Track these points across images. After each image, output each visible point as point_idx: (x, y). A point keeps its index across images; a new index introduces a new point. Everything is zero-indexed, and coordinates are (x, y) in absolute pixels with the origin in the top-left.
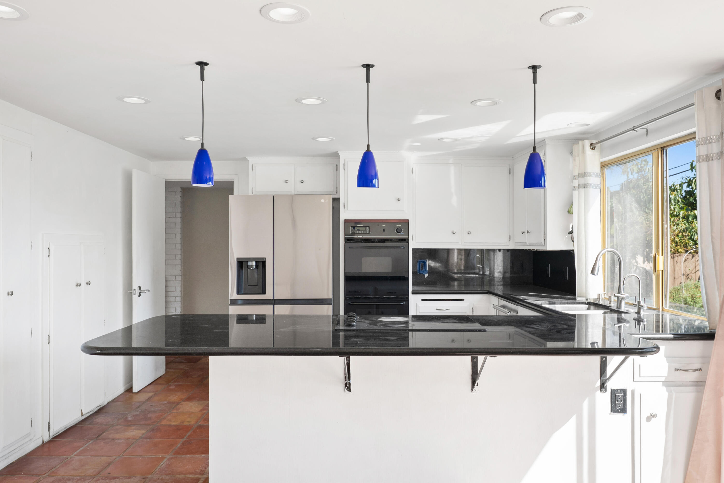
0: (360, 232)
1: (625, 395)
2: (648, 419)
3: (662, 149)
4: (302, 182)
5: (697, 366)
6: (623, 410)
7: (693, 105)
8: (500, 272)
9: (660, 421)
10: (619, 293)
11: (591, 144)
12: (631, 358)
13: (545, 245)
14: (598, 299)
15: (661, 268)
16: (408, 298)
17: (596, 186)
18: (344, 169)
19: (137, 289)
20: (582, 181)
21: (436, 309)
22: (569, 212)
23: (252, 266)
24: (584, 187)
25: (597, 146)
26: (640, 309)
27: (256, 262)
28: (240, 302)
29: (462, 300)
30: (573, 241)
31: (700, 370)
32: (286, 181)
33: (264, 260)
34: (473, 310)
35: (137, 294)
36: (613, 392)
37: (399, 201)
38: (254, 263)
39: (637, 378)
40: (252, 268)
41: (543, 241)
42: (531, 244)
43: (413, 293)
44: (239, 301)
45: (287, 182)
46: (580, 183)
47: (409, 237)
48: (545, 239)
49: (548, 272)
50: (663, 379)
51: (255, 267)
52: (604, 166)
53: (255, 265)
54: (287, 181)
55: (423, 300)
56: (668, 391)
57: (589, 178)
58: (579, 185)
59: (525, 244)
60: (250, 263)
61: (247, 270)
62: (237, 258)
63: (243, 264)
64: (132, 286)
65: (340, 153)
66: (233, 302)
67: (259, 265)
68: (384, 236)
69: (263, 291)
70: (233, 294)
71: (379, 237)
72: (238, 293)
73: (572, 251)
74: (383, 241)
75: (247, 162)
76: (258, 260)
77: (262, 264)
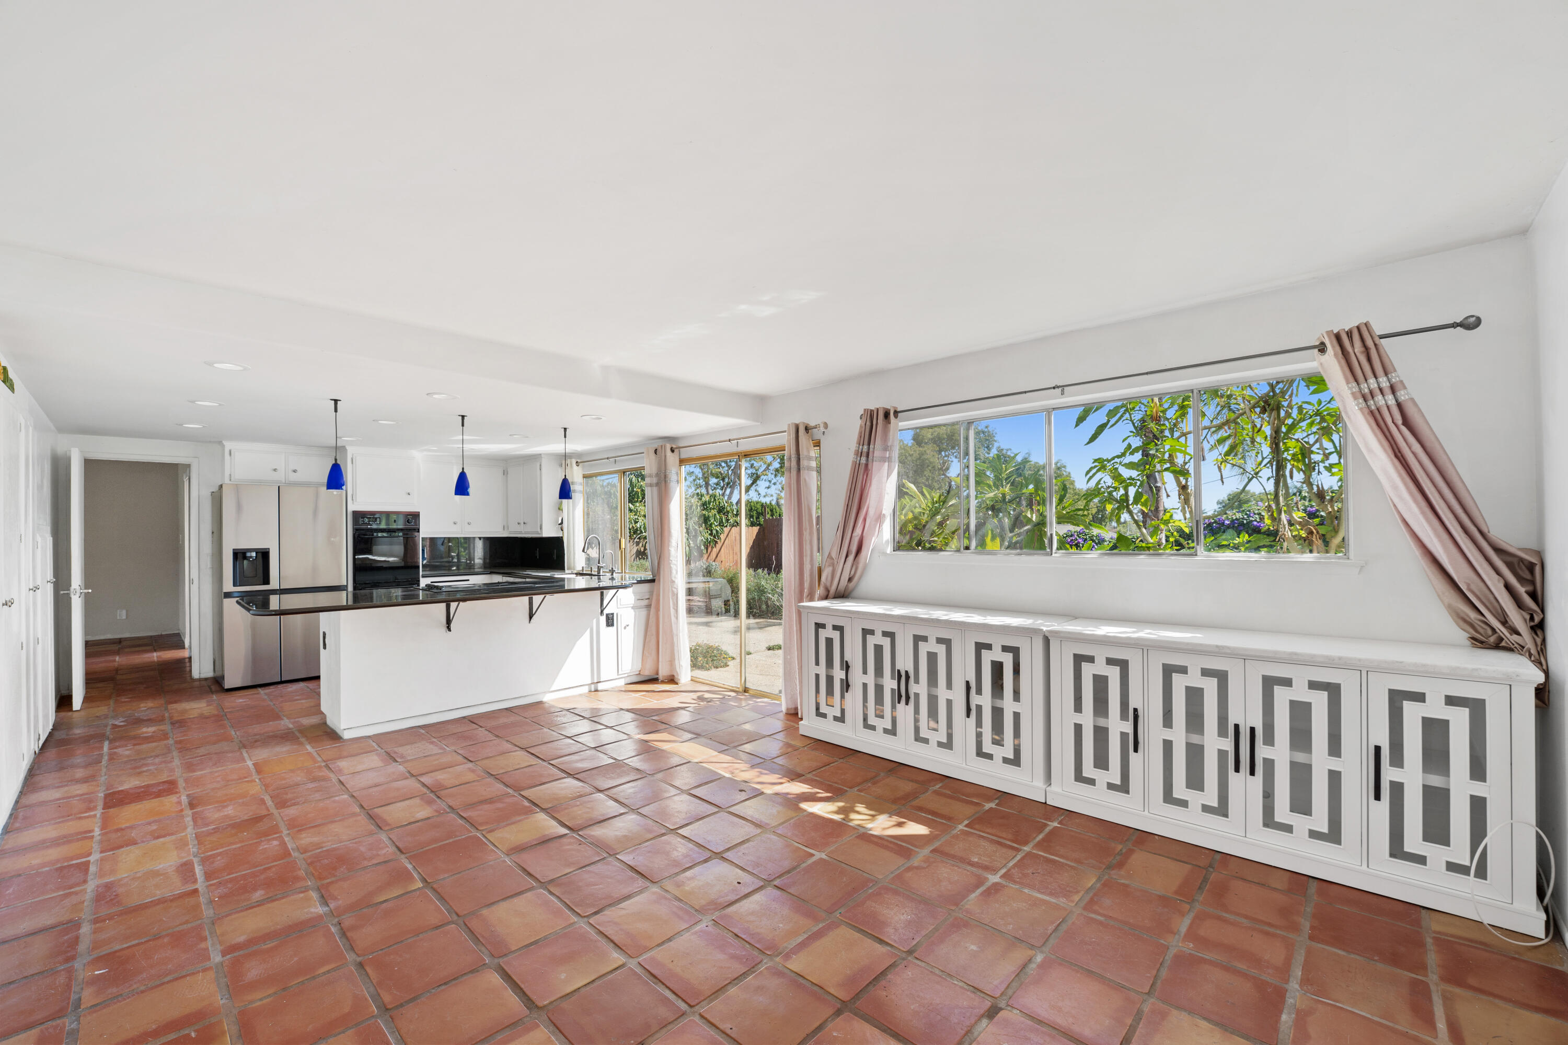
1: (613, 616)
2: (625, 628)
3: (624, 472)
4: (295, 471)
5: (647, 597)
6: (612, 625)
7: (643, 453)
8: (480, 559)
9: (631, 629)
10: (599, 563)
11: (577, 462)
12: (620, 590)
13: (542, 533)
15: (624, 547)
16: (419, 581)
17: (580, 492)
18: (352, 463)
19: (77, 589)
22: (559, 509)
23: (251, 557)
25: (580, 464)
26: (613, 572)
27: (257, 553)
28: (236, 595)
30: (562, 530)
31: (649, 599)
32: (275, 470)
33: (267, 550)
35: (76, 595)
36: (607, 615)
37: (410, 496)
38: (254, 554)
39: (619, 606)
40: (251, 560)
41: (539, 530)
42: (526, 533)
43: (423, 577)
44: (236, 593)
45: (277, 470)
47: (419, 527)
48: (541, 528)
50: (632, 606)
51: (254, 558)
52: (587, 477)
53: (255, 556)
56: (634, 612)
57: (576, 486)
59: (521, 532)
60: (248, 554)
61: (245, 562)
62: (233, 550)
63: (239, 555)
64: (71, 586)
65: (348, 448)
66: (228, 595)
67: (260, 555)
68: (394, 526)
69: (266, 581)
70: (228, 586)
71: (391, 527)
72: (235, 585)
73: (562, 537)
74: (394, 531)
75: (223, 446)
76: (257, 551)
77: (264, 555)
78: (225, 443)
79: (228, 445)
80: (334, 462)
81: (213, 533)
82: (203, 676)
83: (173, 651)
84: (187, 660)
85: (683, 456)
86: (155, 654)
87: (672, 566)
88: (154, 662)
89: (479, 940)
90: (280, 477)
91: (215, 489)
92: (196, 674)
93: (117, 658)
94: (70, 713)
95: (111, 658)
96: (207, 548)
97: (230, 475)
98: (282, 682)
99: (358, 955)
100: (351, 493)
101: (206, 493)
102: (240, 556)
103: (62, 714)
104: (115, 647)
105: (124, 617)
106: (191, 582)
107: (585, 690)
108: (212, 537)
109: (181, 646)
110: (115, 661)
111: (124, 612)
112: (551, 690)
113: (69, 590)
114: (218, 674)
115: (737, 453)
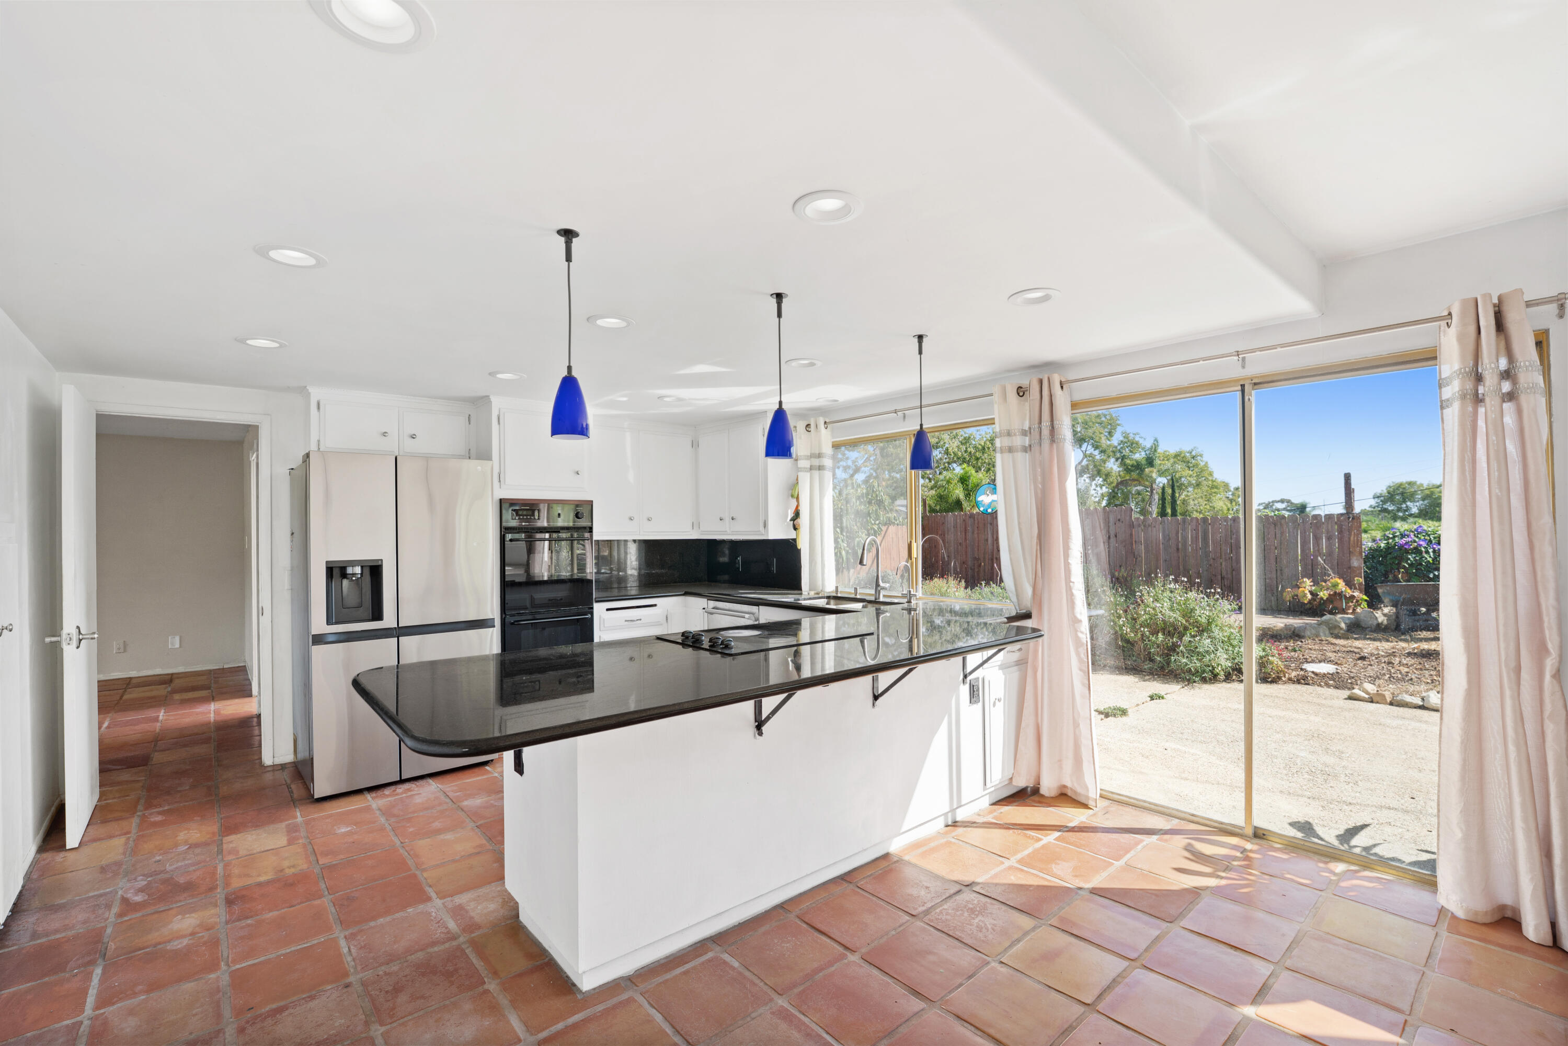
0: (525, 517)
1: (978, 684)
4: (413, 437)
6: (977, 700)
7: (991, 395)
9: (1000, 705)
11: (825, 422)
13: (766, 534)
14: (837, 591)
15: (915, 556)
16: (592, 608)
18: (499, 423)
19: (74, 632)
20: (816, 462)
21: (626, 621)
22: (792, 496)
23: (354, 574)
24: (819, 469)
25: (830, 425)
26: (910, 598)
27: (362, 567)
28: (331, 639)
29: (655, 605)
30: (797, 529)
32: (384, 434)
33: (380, 562)
34: (667, 617)
35: (75, 643)
36: (971, 683)
37: (578, 474)
38: (358, 570)
40: (354, 578)
41: (762, 528)
43: (597, 601)
44: (330, 635)
45: (387, 435)
46: (812, 464)
47: (592, 525)
48: (765, 525)
49: (737, 566)
51: (359, 576)
52: (836, 446)
53: (360, 572)
54: (386, 433)
55: (608, 610)
56: (1004, 674)
57: (824, 459)
58: (811, 466)
59: (725, 532)
60: (350, 570)
61: (345, 582)
62: (327, 562)
63: (336, 571)
64: (62, 629)
65: (493, 398)
66: (319, 640)
67: (367, 571)
68: (560, 523)
69: (377, 615)
70: (319, 625)
71: (552, 524)
72: (329, 622)
73: (795, 540)
74: (557, 530)
75: (308, 396)
76: (363, 564)
77: (375, 570)
78: (311, 389)
79: (316, 393)
80: (565, 373)
81: (293, 534)
82: (279, 761)
83: (237, 701)
84: (255, 720)
85: (1078, 397)
86: (213, 706)
87: (1074, 591)
88: (210, 723)
90: (391, 445)
91: (297, 461)
92: (268, 759)
93: (162, 714)
94: (62, 854)
95: (151, 713)
96: (284, 558)
97: (319, 441)
98: (402, 781)
100: (498, 471)
101: (282, 471)
102: (336, 573)
103: (48, 856)
104: (161, 691)
105: (177, 646)
106: (261, 612)
107: (939, 824)
108: (292, 541)
109: (244, 691)
110: (156, 719)
111: (177, 639)
112: (901, 832)
113: (60, 636)
114: (302, 755)
115: (1239, 380)
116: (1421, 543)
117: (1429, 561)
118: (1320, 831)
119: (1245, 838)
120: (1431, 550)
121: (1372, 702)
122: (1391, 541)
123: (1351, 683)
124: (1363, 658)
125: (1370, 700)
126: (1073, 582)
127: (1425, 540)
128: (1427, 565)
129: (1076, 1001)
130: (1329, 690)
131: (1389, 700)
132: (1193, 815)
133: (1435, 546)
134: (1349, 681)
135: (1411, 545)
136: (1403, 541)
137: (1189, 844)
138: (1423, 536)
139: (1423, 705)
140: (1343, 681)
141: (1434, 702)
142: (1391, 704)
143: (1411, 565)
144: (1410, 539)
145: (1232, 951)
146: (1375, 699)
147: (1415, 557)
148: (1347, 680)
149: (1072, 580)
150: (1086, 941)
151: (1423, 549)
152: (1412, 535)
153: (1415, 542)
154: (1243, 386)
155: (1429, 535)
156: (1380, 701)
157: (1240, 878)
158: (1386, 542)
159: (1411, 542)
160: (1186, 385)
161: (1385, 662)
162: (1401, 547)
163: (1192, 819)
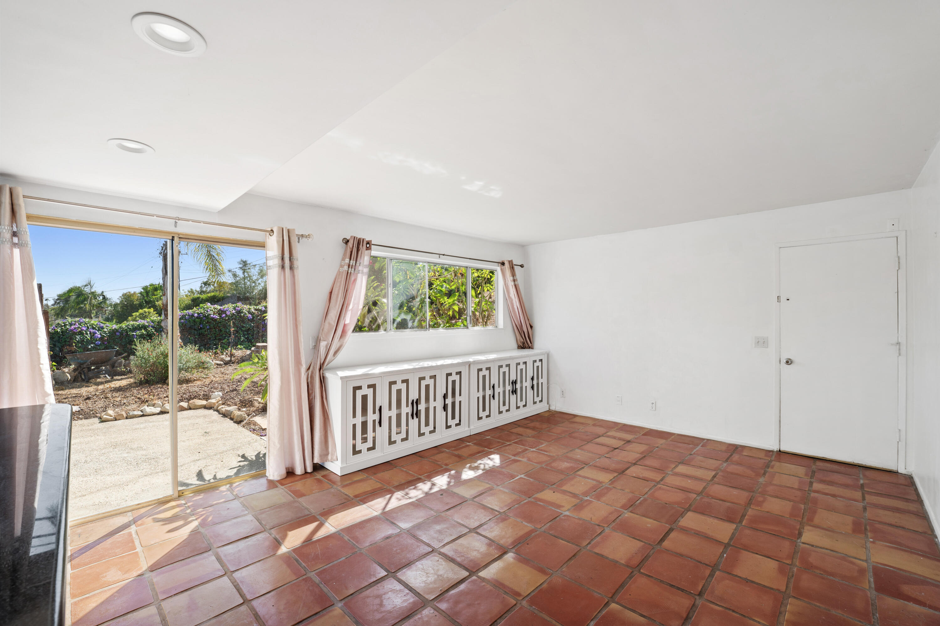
87: (43, 371)
89: (646, 556)
99: (695, 599)
115: (172, 233)
116: (84, 328)
117: (88, 339)
118: (189, 482)
119: (175, 500)
120: (88, 333)
121: (116, 420)
122: (63, 327)
123: (93, 414)
124: (88, 398)
125: (115, 419)
126: (42, 364)
127: (85, 327)
128: (87, 341)
129: (237, 607)
130: (83, 421)
131: (125, 415)
132: (138, 504)
133: (91, 330)
134: (91, 413)
135: (77, 330)
136: (73, 327)
137: (154, 519)
138: (84, 324)
139: (143, 414)
140: (88, 414)
141: (149, 411)
142: (127, 418)
143: (78, 342)
144: (77, 326)
145: (247, 540)
146: (117, 418)
147: (80, 337)
148: (90, 412)
149: (42, 362)
150: (194, 587)
151: (84, 332)
152: (77, 324)
153: (79, 328)
154: (173, 237)
155: (86, 324)
156: (121, 419)
157: (200, 516)
158: (60, 328)
159: (77, 328)
160: (137, 227)
161: (103, 398)
162: (72, 330)
163: (139, 507)
